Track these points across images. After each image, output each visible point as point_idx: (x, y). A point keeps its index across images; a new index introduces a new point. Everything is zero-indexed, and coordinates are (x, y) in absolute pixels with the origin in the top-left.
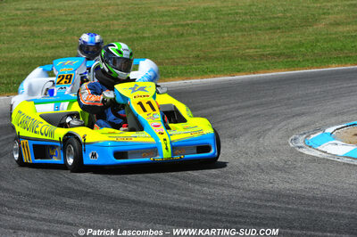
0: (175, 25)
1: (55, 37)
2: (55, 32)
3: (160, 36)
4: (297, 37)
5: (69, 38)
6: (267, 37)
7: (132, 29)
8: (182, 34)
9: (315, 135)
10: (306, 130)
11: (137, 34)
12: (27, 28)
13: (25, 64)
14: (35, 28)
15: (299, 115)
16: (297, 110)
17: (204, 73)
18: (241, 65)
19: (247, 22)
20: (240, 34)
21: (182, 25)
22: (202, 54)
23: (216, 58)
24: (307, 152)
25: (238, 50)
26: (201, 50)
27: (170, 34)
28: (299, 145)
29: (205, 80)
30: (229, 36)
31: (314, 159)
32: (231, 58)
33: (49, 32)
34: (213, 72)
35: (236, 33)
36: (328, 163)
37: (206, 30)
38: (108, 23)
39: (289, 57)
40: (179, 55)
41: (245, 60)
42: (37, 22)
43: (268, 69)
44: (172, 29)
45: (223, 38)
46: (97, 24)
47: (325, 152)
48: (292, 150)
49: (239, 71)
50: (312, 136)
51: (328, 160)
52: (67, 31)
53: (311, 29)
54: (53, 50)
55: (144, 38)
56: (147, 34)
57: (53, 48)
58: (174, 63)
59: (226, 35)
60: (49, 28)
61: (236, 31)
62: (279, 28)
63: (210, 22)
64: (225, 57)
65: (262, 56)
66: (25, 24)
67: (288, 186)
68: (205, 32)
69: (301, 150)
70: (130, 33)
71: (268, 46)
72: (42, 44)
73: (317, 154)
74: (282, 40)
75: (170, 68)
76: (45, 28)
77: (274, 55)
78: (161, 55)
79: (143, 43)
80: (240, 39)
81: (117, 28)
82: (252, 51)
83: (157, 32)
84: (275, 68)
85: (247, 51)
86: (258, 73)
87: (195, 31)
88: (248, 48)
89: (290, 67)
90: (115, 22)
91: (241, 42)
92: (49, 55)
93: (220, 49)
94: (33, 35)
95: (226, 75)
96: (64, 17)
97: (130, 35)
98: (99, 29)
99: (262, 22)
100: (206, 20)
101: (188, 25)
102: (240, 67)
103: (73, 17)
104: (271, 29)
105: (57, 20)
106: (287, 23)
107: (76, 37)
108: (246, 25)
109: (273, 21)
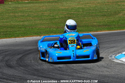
0: (67, 14)
1: (23, 18)
2: (23, 16)
3: (62, 18)
4: (112, 19)
5: (28, 18)
6: (101, 19)
7: (51, 15)
10: (115, 53)
11: (53, 17)
12: (13, 14)
13: (12, 27)
14: (16, 14)
15: (112, 47)
16: (112, 45)
18: (91, 29)
21: (70, 14)
23: (82, 26)
24: (115, 61)
25: (90, 23)
28: (113, 58)
31: (118, 64)
32: (88, 26)
33: (21, 15)
34: (81, 31)
35: (90, 17)
37: (79, 16)
38: (43, 13)
39: (109, 26)
41: (93, 27)
42: (17, 12)
43: (101, 30)
44: (66, 15)
45: (85, 19)
46: (39, 13)
47: (122, 61)
48: (110, 60)
50: (117, 55)
51: (123, 64)
52: (28, 15)
53: (117, 16)
56: (57, 17)
57: (22, 21)
59: (86, 17)
60: (21, 14)
61: (90, 16)
62: (106, 16)
63: (80, 13)
64: (85, 26)
65: (99, 26)
66: (12, 13)
67: (108, 73)
68: (78, 16)
69: (113, 60)
71: (102, 22)
72: (19, 20)
73: (119, 62)
74: (106, 20)
77: (104, 25)
78: (62, 24)
79: (56, 20)
81: (46, 14)
82: (95, 23)
83: (61, 16)
84: (104, 30)
85: (94, 23)
86: (97, 32)
87: (75, 16)
89: (109, 30)
90: (45, 12)
91: (92, 20)
92: (21, 24)
93: (83, 23)
94: (15, 16)
95: (86, 32)
96: (27, 10)
97: (51, 18)
98: (39, 15)
99: (99, 13)
100: (78, 12)
101: (72, 14)
102: (91, 30)
103: (30, 10)
104: (102, 16)
105: (24, 11)
106: (109, 14)
107: (31, 18)
108: (94, 14)
109: (103, 13)
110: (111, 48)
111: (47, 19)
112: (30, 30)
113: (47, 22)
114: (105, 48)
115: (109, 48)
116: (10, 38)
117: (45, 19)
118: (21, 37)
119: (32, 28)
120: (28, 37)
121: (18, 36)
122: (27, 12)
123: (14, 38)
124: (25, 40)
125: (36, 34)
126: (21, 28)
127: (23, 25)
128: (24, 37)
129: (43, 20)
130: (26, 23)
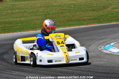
0: (60, 10)
1: (20, 14)
2: (20, 12)
3: (55, 13)
4: (101, 13)
5: (25, 14)
6: (91, 13)
7: (46, 11)
8: (63, 13)
9: (107, 46)
10: (104, 44)
12: (11, 11)
13: (10, 23)
14: (14, 11)
16: (101, 37)
17: (70, 25)
19: (84, 8)
20: (82, 12)
21: (63, 10)
22: (69, 19)
23: (74, 20)
24: (104, 52)
25: (81, 17)
26: (69, 18)
27: (58, 12)
28: (102, 49)
29: (70, 28)
30: (78, 13)
31: (107, 54)
32: (79, 20)
33: (18, 12)
34: (73, 25)
35: (81, 12)
36: (112, 55)
37: (71, 11)
38: (38, 9)
39: (98, 20)
40: (62, 19)
41: (84, 21)
42: (14, 9)
43: (91, 24)
45: (76, 13)
46: (34, 9)
47: (111, 51)
48: (100, 51)
49: (82, 25)
50: (106, 46)
51: (112, 54)
52: (24, 12)
53: (106, 10)
54: (19, 18)
55: (50, 14)
56: (51, 13)
57: (19, 17)
58: (60, 22)
59: (77, 12)
60: (18, 11)
61: (81, 11)
62: (95, 10)
63: (72, 8)
64: (77, 20)
65: (89, 20)
66: (10, 10)
67: (98, 63)
69: (102, 51)
70: (45, 12)
71: (92, 16)
72: (16, 16)
73: (108, 52)
74: (96, 14)
75: (59, 24)
76: (17, 11)
77: (94, 19)
79: (50, 16)
80: (82, 14)
81: (41, 11)
83: (54, 12)
84: (94, 24)
86: (88, 25)
87: (67, 11)
88: (85, 17)
89: (99, 23)
90: (40, 9)
91: (82, 15)
92: (18, 20)
93: (75, 17)
94: (13, 13)
95: (77, 26)
96: (23, 7)
97: (45, 13)
98: (35, 11)
99: (90, 8)
100: (70, 7)
101: (65, 9)
102: (82, 23)
103: (26, 7)
104: (92, 10)
105: (21, 8)
106: (98, 8)
107: (27, 14)
108: (84, 9)
109: (93, 8)
110: (100, 39)
111: (42, 15)
112: (27, 25)
113: (42, 18)
114: (95, 40)
115: (98, 40)
116: (8, 33)
117: (39, 15)
118: (18, 32)
119: (28, 24)
120: (25, 31)
121: (15, 31)
122: (23, 8)
123: (12, 33)
124: (22, 34)
125: (32, 28)
126: (18, 23)
127: (20, 21)
128: (21, 32)
129: (38, 16)
130: (23, 19)
